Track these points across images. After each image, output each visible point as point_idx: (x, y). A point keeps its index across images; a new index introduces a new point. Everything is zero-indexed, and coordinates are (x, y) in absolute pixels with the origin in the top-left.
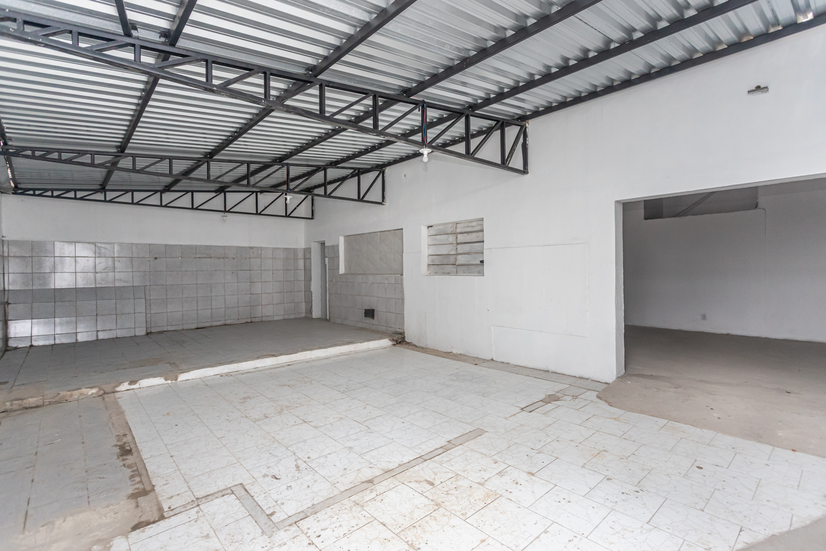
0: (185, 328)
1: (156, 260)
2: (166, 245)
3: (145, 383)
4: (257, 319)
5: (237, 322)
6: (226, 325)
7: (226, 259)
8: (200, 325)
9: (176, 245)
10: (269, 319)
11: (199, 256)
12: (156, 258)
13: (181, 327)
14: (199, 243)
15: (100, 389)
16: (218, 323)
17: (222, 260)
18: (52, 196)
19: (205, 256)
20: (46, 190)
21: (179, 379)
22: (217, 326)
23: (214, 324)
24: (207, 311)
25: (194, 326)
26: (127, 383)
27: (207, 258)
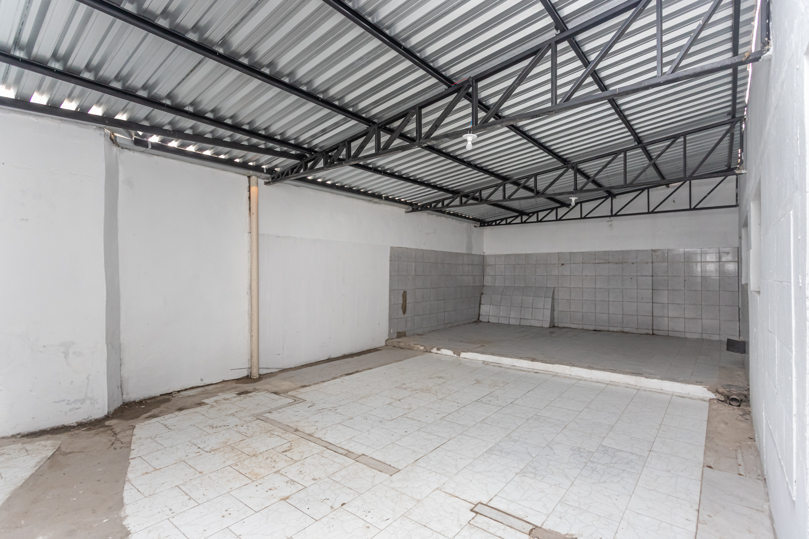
0: (584, 328)
1: (563, 266)
2: (570, 253)
3: (445, 352)
4: (660, 332)
5: (635, 331)
6: (623, 332)
7: (625, 264)
8: (598, 328)
9: (579, 253)
10: (678, 335)
11: (598, 262)
12: (563, 264)
13: (581, 327)
14: (598, 249)
15: (425, 348)
16: (615, 329)
17: (621, 265)
18: (507, 224)
19: (604, 261)
20: (502, 220)
21: (461, 356)
22: (613, 332)
23: (611, 329)
24: (605, 315)
25: (592, 328)
26: (435, 349)
27: (605, 263)
